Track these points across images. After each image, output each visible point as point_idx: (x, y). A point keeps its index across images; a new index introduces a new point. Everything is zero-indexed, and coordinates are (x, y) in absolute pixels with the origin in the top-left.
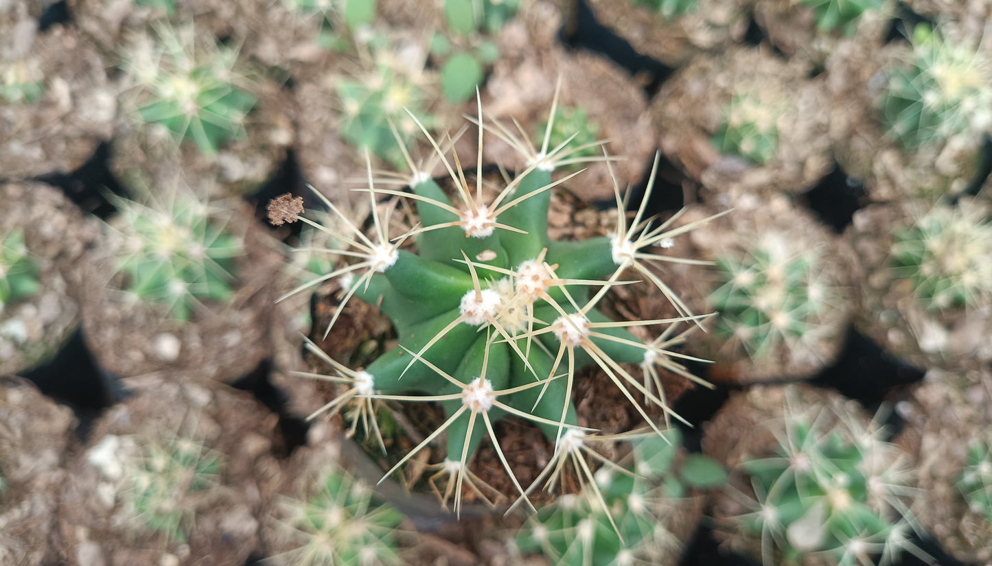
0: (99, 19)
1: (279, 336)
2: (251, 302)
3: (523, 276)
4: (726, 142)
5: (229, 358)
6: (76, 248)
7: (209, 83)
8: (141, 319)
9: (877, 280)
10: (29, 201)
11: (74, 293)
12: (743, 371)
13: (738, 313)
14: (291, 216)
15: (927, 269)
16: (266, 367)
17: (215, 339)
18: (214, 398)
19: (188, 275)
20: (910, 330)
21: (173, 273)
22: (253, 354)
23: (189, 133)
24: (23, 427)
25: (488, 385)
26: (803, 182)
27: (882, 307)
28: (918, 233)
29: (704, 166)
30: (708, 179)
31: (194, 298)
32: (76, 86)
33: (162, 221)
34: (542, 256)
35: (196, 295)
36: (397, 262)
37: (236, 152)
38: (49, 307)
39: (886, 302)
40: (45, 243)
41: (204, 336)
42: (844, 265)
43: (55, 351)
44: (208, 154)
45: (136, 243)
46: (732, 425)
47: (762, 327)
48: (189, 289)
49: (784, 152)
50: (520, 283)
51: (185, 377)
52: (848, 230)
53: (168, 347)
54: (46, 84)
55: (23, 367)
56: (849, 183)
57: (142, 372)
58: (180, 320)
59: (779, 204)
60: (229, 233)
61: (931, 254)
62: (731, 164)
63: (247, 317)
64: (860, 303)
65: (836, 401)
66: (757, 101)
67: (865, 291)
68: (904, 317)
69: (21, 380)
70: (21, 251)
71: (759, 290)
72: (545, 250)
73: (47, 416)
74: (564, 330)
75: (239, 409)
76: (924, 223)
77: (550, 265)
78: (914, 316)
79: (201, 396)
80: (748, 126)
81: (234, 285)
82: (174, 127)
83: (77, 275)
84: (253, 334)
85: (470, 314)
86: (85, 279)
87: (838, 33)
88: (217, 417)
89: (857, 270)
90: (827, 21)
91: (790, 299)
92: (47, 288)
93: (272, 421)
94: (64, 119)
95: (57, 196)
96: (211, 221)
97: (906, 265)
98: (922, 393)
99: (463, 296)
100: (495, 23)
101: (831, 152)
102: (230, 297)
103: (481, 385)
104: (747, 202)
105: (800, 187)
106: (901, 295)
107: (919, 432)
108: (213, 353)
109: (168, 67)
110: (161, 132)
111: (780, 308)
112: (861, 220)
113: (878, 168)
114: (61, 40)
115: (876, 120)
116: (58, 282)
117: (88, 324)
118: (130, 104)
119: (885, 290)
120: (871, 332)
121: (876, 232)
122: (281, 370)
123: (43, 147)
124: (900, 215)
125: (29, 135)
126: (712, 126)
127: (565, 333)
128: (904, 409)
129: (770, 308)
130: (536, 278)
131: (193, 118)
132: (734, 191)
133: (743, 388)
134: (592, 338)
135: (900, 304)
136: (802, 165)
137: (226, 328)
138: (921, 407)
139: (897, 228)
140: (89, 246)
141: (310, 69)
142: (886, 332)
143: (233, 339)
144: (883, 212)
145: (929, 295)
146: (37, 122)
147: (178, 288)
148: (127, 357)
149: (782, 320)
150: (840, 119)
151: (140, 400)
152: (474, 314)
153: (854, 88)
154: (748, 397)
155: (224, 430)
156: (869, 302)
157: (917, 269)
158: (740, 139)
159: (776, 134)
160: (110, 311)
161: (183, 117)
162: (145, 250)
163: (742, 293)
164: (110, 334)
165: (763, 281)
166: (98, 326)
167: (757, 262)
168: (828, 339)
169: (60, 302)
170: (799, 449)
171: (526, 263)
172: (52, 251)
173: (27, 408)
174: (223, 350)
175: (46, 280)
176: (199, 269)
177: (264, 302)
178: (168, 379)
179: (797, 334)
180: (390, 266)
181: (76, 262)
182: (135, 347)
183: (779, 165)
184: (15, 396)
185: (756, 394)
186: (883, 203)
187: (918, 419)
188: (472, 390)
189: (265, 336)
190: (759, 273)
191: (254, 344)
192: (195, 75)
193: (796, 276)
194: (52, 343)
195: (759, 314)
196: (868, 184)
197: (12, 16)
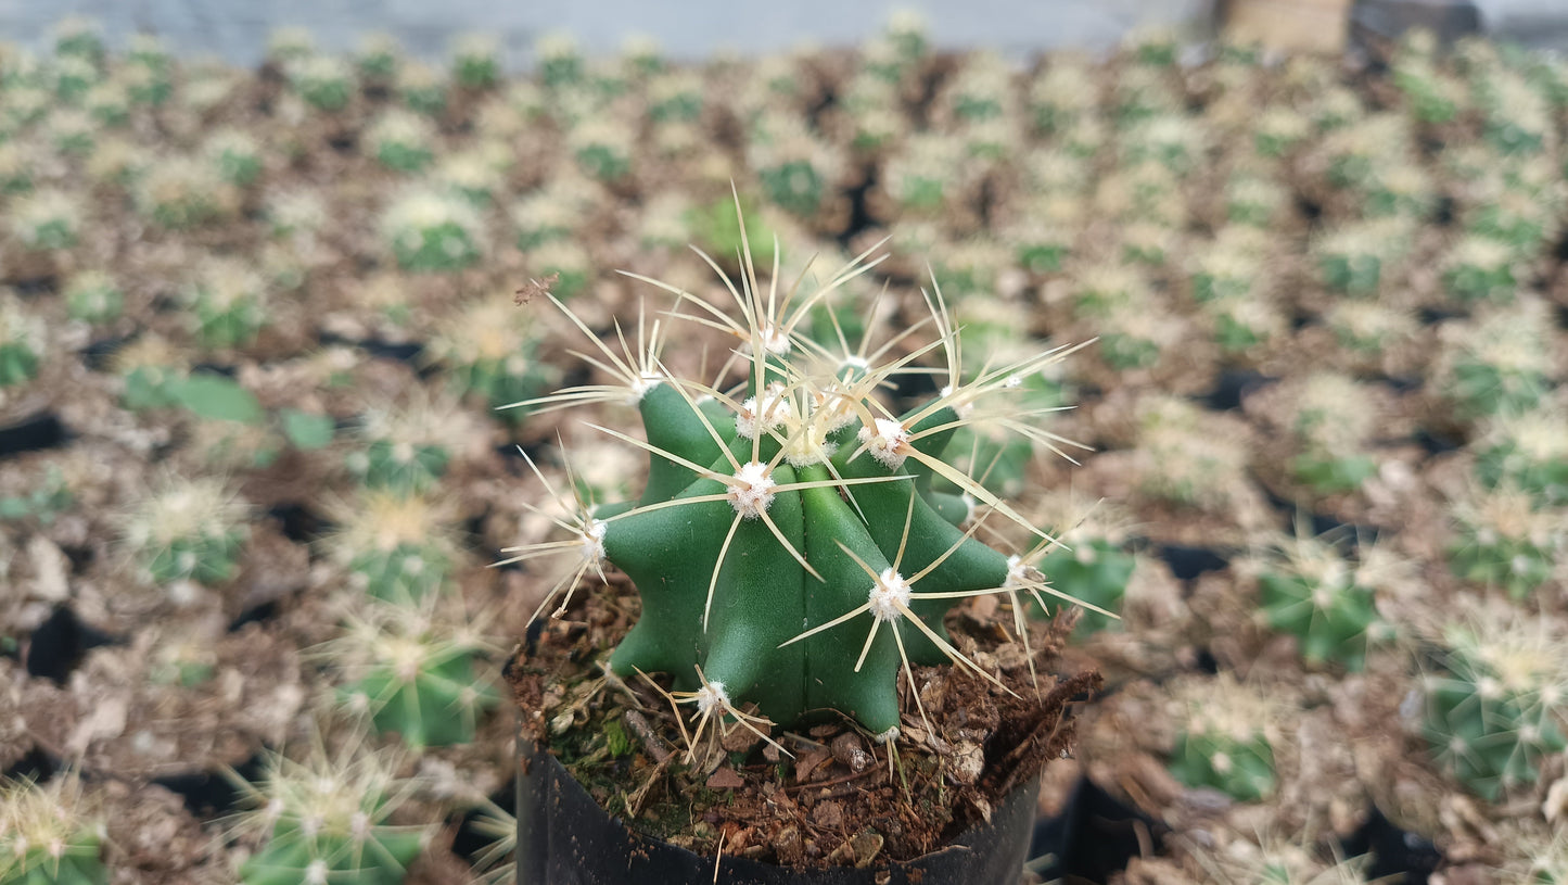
4: (1190, 766)
10: (133, 801)
23: (396, 702)
29: (1166, 802)
30: (1171, 817)
32: (254, 683)
44: (415, 749)
54: (213, 673)
56: (1410, 840)
62: (1206, 797)
66: (1226, 708)
87: (1337, 669)
90: (1316, 652)
94: (221, 715)
101: (1366, 795)
104: (1242, 850)
110: (358, 701)
113: (1450, 820)
115: (1420, 750)
123: (181, 744)
125: (166, 722)
126: (1166, 743)
132: (1219, 832)
136: (1324, 813)
144: (1475, 870)
146: (186, 712)
147: (317, 875)
150: (1368, 760)
153: (1377, 719)
158: (1209, 754)
159: (1264, 749)
186: (1466, 863)
196: (1439, 841)
197: (200, 610)
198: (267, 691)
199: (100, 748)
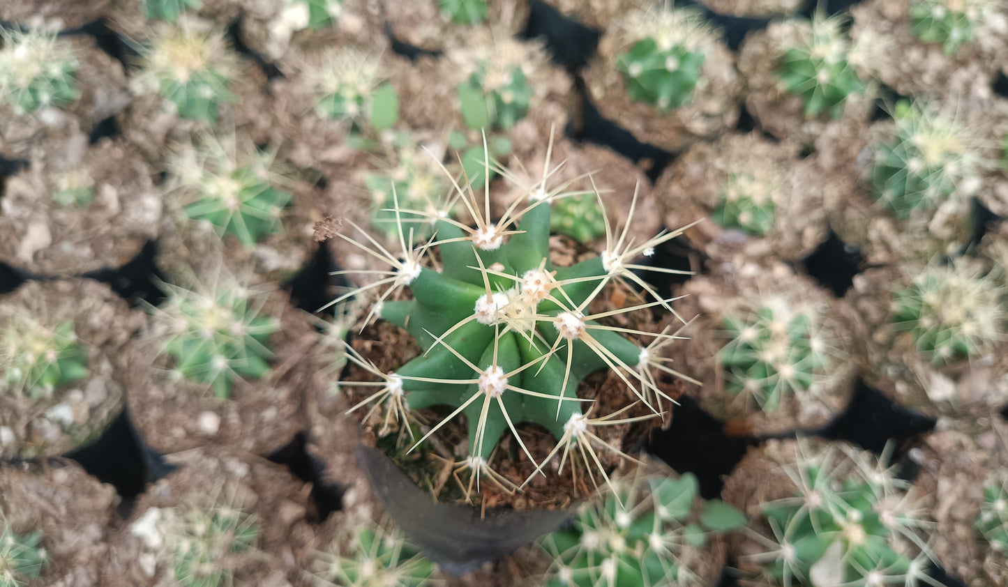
0: (146, 131)
1: (313, 409)
2: (286, 378)
3: (527, 281)
4: (726, 217)
5: (266, 433)
6: (123, 336)
7: (249, 182)
8: (182, 398)
9: (880, 336)
10: (78, 296)
11: (120, 377)
12: (757, 425)
13: (745, 367)
14: (332, 232)
15: (926, 322)
16: (301, 439)
17: (253, 416)
18: (251, 470)
19: (229, 350)
20: (918, 382)
21: (215, 348)
22: (289, 428)
23: (231, 226)
24: (68, 504)
25: (499, 371)
26: (803, 251)
27: (887, 361)
28: (914, 290)
29: (708, 240)
30: (711, 250)
31: (234, 373)
32: (123, 192)
33: (206, 302)
34: (543, 264)
35: (236, 369)
36: (421, 274)
37: (273, 246)
38: (97, 391)
39: (892, 356)
40: (93, 332)
41: (242, 412)
42: (847, 323)
43: (99, 434)
44: (249, 246)
45: (181, 324)
46: (749, 476)
47: (770, 379)
48: (230, 364)
49: (782, 224)
50: (524, 288)
51: (224, 452)
52: (850, 293)
53: (209, 423)
54: (95, 190)
55: (69, 448)
56: (847, 249)
57: (184, 449)
58: (221, 396)
59: (781, 271)
60: (266, 315)
61: (929, 307)
62: (732, 236)
63: (283, 393)
64: (867, 359)
65: (851, 451)
66: (752, 179)
67: (870, 347)
68: (911, 370)
69: (67, 461)
70: (72, 337)
71: (765, 345)
72: (545, 259)
73: (92, 493)
74: (563, 323)
75: (277, 480)
76: (920, 280)
77: (549, 272)
78: (919, 368)
79: (240, 470)
80: (744, 199)
81: (271, 363)
82: (216, 222)
83: (123, 360)
84: (289, 409)
85: (483, 313)
86: (130, 365)
87: (825, 117)
88: (255, 487)
89: (860, 327)
90: (813, 107)
91: (795, 352)
92: (96, 373)
93: (307, 490)
94: (112, 221)
95: (105, 291)
96: (250, 303)
97: (906, 321)
98: (933, 440)
99: (477, 300)
100: (507, 121)
101: (827, 221)
102: (267, 374)
103: (494, 371)
104: (750, 270)
105: (799, 255)
106: (905, 350)
107: (935, 477)
108: (250, 428)
109: (211, 168)
110: (206, 225)
111: (785, 361)
112: (860, 283)
113: (873, 235)
114: (110, 151)
115: (866, 191)
116: (106, 366)
117: (133, 403)
118: (175, 204)
119: (889, 345)
120: (880, 385)
121: (875, 293)
122: (316, 441)
123: (92, 246)
124: (897, 276)
125: (80, 235)
126: (712, 202)
127: (565, 326)
128: (916, 454)
129: (777, 360)
130: (538, 282)
131: (235, 212)
132: (738, 260)
133: (759, 442)
134: (587, 330)
135: (905, 358)
136: (800, 235)
137: (264, 404)
138: (933, 452)
139: (896, 287)
140: (136, 334)
141: (341, 168)
142: (893, 385)
143: (269, 414)
144: (882, 274)
145: (930, 347)
146: (87, 224)
147: (220, 363)
148: (170, 435)
149: (788, 372)
150: (832, 193)
151: (182, 475)
152: (486, 313)
153: (843, 164)
154: (766, 451)
155: (261, 499)
156: (875, 358)
157: (917, 324)
158: (739, 212)
159: (771, 206)
160: (154, 392)
161: (225, 212)
162: (191, 329)
163: (748, 347)
164: (154, 413)
165: (767, 336)
166: (143, 406)
167: (762, 319)
168: (837, 391)
169: (106, 386)
170: (812, 487)
171: (529, 272)
172: (100, 339)
173: (71, 486)
174: (260, 425)
175: (93, 367)
176: (239, 344)
177: (298, 377)
178: (207, 454)
179: (805, 386)
180: (415, 279)
181: (122, 349)
182: (177, 425)
183: (778, 235)
184: (61, 476)
185: (772, 447)
186: (879, 266)
187: (932, 463)
188: (487, 376)
189: (301, 411)
190: (763, 329)
191: (288, 418)
192: (236, 175)
193: (799, 330)
194: (97, 426)
195: (767, 366)
196: (865, 249)
197: (66, 132)
198: (134, 196)
199: (41, 255)
